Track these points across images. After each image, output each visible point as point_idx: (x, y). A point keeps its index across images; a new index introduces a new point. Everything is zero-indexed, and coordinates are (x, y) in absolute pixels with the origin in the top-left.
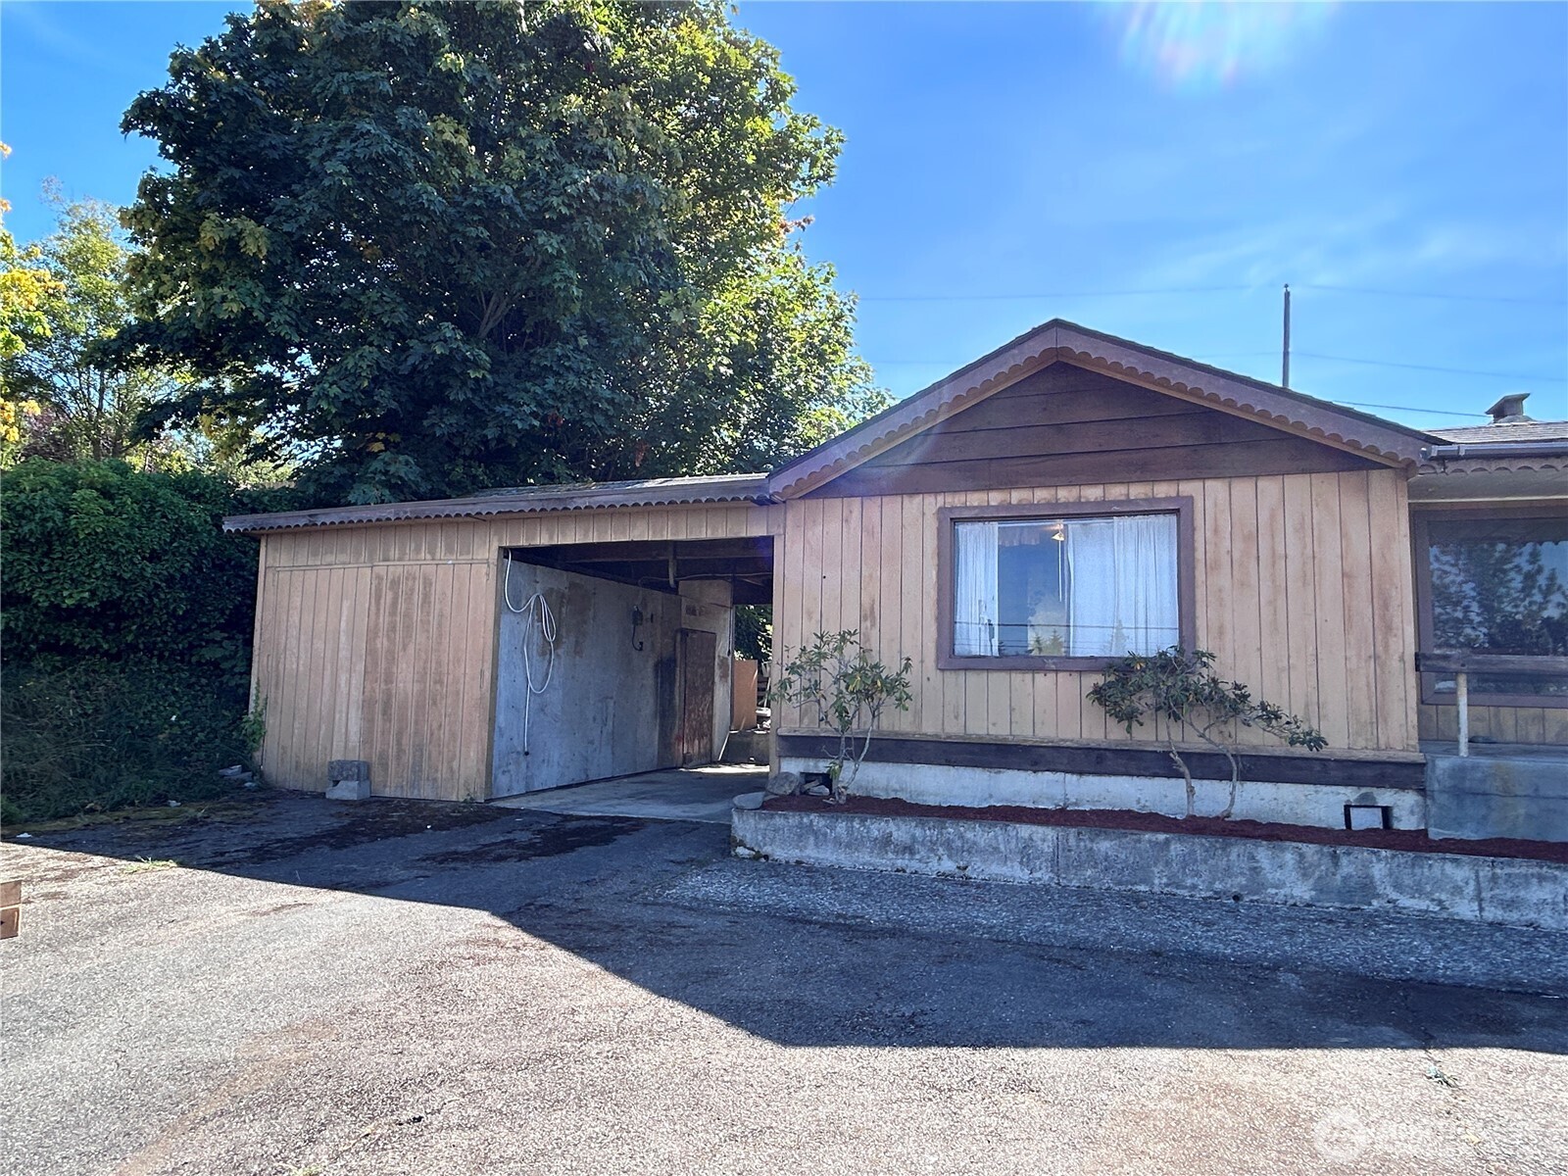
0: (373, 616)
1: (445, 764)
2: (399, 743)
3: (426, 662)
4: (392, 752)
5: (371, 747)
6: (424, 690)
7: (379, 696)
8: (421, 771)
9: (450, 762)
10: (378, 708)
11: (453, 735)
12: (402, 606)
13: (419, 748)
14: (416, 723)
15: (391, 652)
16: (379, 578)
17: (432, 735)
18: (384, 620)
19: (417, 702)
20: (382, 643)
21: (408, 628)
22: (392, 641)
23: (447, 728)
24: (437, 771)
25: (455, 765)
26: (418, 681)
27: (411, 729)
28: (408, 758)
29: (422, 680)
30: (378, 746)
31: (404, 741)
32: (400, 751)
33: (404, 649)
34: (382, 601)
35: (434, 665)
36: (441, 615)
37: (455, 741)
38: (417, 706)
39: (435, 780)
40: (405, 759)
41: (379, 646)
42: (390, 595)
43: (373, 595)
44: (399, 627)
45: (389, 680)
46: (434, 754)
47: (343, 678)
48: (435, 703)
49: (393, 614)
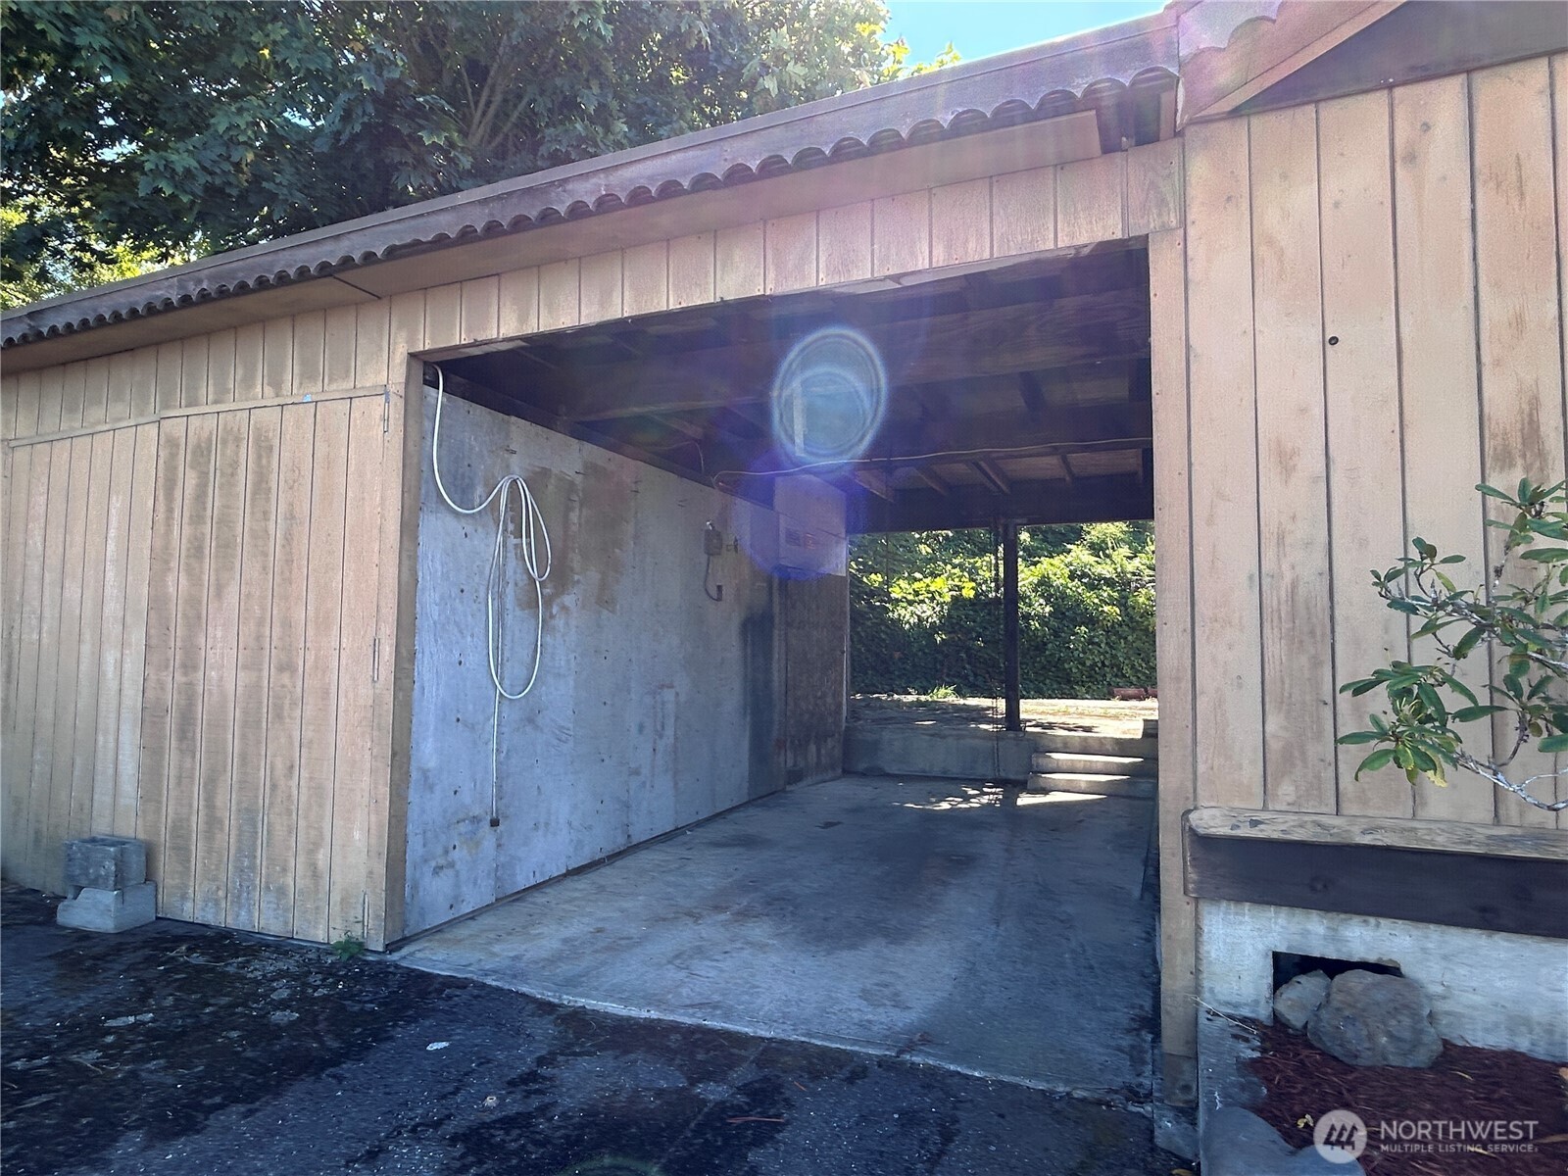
0: (161, 528)
1: (301, 859)
2: (210, 805)
3: (260, 623)
4: (197, 823)
5: (158, 811)
6: (258, 686)
7: (171, 698)
8: (252, 867)
9: (312, 852)
10: (171, 724)
11: (318, 790)
12: (215, 502)
13: (249, 816)
14: (244, 757)
15: (193, 602)
16: (172, 443)
17: (274, 787)
18: (181, 535)
19: (245, 713)
20: (177, 584)
21: (226, 546)
22: (195, 579)
23: (305, 774)
24: (284, 870)
25: (322, 857)
26: (245, 667)
27: (232, 774)
28: (228, 836)
29: (254, 665)
30: (170, 810)
31: (221, 800)
32: (213, 822)
33: (219, 595)
34: (178, 493)
35: (276, 630)
36: (291, 517)
37: (321, 806)
38: (245, 724)
39: (282, 891)
40: (221, 838)
41: (172, 590)
42: (191, 479)
43: (161, 481)
44: (210, 546)
45: (189, 666)
46: (280, 831)
47: (110, 658)
48: (279, 717)
49: (198, 519)
